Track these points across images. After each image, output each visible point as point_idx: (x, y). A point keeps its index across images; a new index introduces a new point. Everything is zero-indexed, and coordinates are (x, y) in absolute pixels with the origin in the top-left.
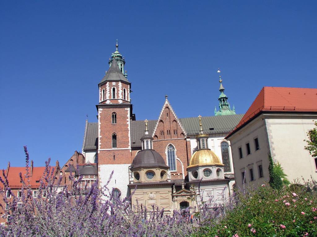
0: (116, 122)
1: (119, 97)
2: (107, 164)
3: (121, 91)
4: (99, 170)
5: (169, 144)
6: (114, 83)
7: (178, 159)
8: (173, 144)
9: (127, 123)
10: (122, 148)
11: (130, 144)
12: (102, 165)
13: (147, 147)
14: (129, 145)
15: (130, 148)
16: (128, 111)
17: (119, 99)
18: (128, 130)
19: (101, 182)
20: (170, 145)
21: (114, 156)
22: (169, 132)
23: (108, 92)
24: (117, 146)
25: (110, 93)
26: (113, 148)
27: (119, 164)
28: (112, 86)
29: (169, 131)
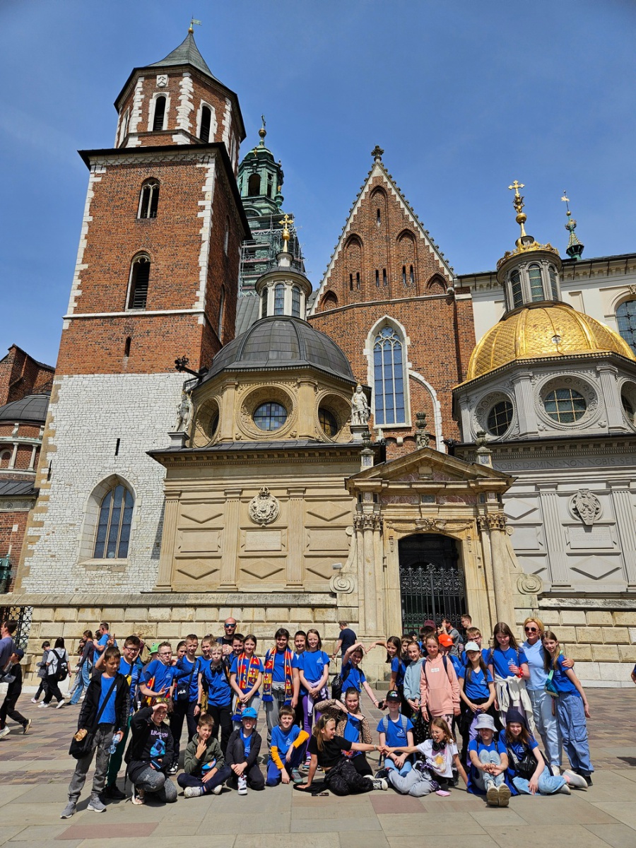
0: (154, 215)
1: (179, 125)
2: (93, 373)
3: (185, 107)
4: (56, 395)
5: (381, 319)
6: (162, 80)
7: (416, 374)
8: (395, 321)
9: (200, 215)
10: (168, 309)
11: (201, 294)
12: (70, 374)
13: (279, 308)
14: (197, 299)
15: (200, 306)
16: (207, 170)
17: (177, 132)
18: (201, 242)
19: (54, 449)
20: (387, 325)
21: (129, 341)
22: (381, 276)
23: (136, 112)
24: (149, 302)
25: (144, 115)
26: (131, 310)
27: (144, 372)
28: (157, 91)
29: (381, 273)
